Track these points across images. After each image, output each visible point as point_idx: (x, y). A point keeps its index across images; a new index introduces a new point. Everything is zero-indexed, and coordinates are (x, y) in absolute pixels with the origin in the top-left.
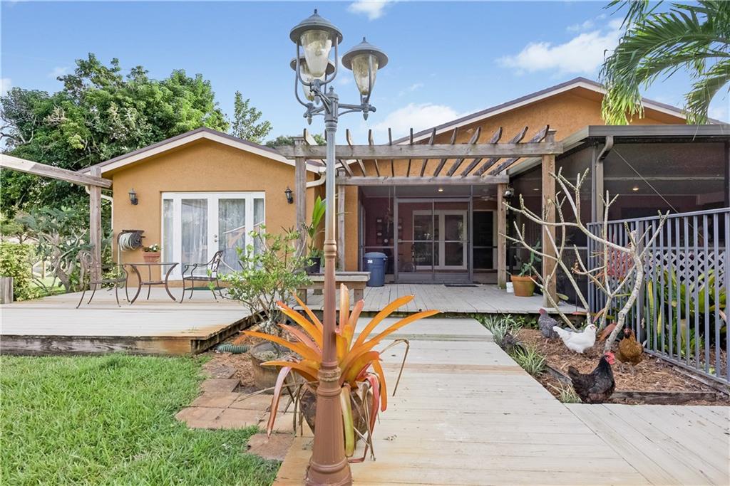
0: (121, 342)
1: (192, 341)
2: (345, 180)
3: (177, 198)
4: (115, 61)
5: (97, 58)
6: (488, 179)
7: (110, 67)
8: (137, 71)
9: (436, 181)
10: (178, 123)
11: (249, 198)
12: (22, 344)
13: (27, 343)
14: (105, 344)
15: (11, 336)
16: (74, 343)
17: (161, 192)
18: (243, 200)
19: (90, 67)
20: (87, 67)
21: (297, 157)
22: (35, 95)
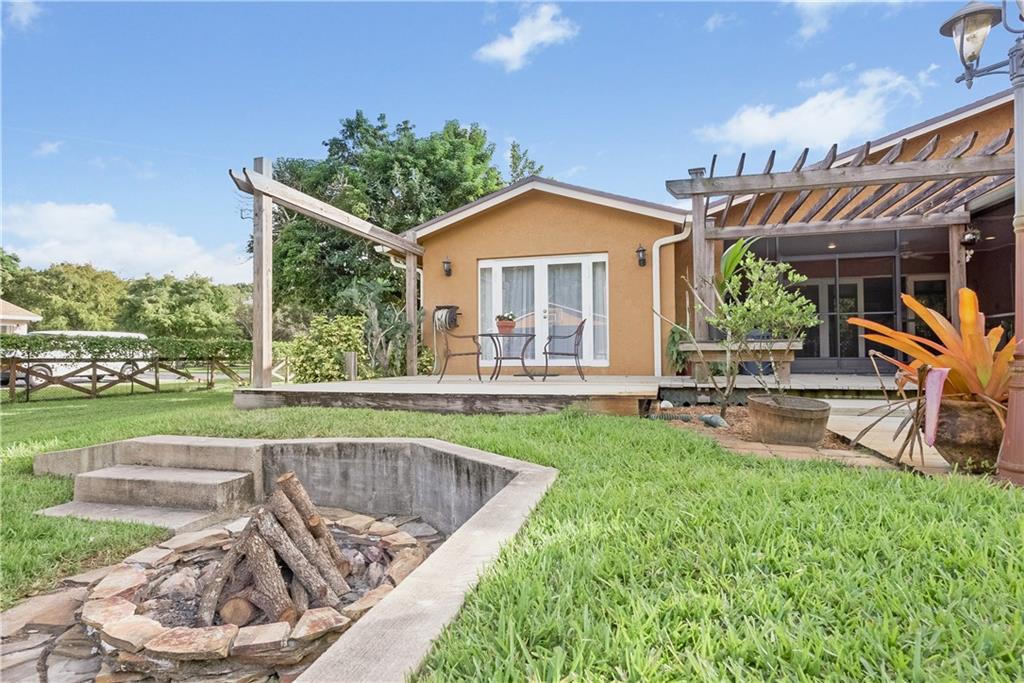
0: (554, 402)
1: (640, 401)
2: (716, 233)
3: (497, 266)
4: (382, 118)
5: (365, 116)
6: (936, 219)
7: (376, 124)
8: (404, 128)
9: (851, 225)
10: (464, 183)
11: (587, 262)
12: (443, 404)
13: (448, 402)
14: (535, 404)
15: (431, 395)
16: (500, 403)
17: (478, 260)
18: (579, 266)
19: (358, 127)
20: (353, 127)
21: (694, 194)
22: (303, 164)
